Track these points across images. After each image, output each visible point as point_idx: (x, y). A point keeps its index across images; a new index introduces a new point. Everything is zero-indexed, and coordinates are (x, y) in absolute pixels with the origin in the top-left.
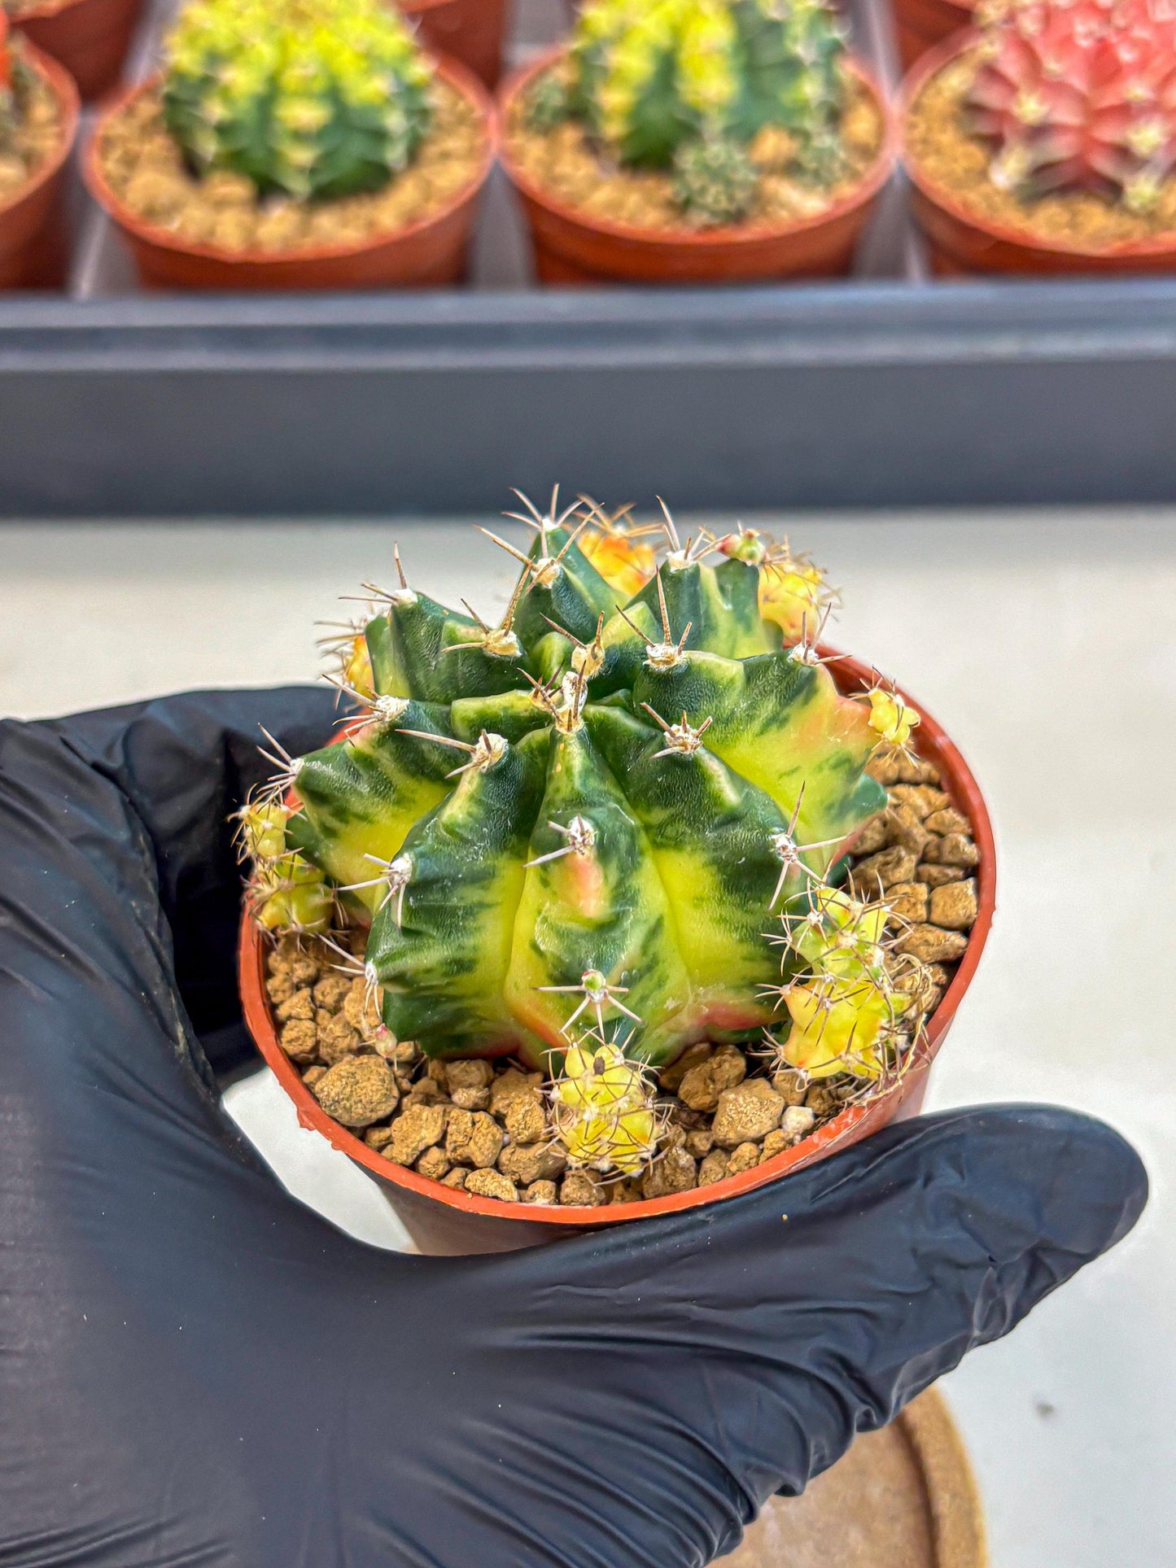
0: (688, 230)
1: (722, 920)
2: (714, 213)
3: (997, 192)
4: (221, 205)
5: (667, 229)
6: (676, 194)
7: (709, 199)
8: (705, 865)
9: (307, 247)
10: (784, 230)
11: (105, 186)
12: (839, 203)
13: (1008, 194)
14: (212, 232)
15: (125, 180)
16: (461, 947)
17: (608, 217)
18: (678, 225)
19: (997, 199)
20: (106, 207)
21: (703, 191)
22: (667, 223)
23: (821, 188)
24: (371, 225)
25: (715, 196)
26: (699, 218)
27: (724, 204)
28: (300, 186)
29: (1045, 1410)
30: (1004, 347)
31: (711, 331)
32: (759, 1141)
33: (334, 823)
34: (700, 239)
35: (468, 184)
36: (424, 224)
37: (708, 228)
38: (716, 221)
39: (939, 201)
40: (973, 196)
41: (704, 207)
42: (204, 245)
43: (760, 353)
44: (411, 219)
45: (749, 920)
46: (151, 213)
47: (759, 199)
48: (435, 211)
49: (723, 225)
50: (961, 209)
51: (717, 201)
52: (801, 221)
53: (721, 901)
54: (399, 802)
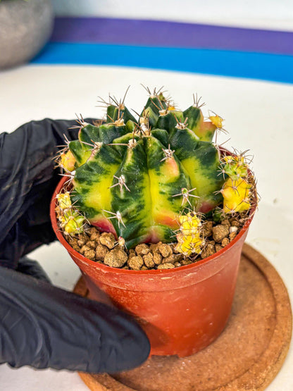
1: (203, 174)
8: (196, 159)
16: (140, 202)
32: (228, 236)
33: (88, 187)
45: (210, 172)
53: (202, 169)
54: (106, 174)
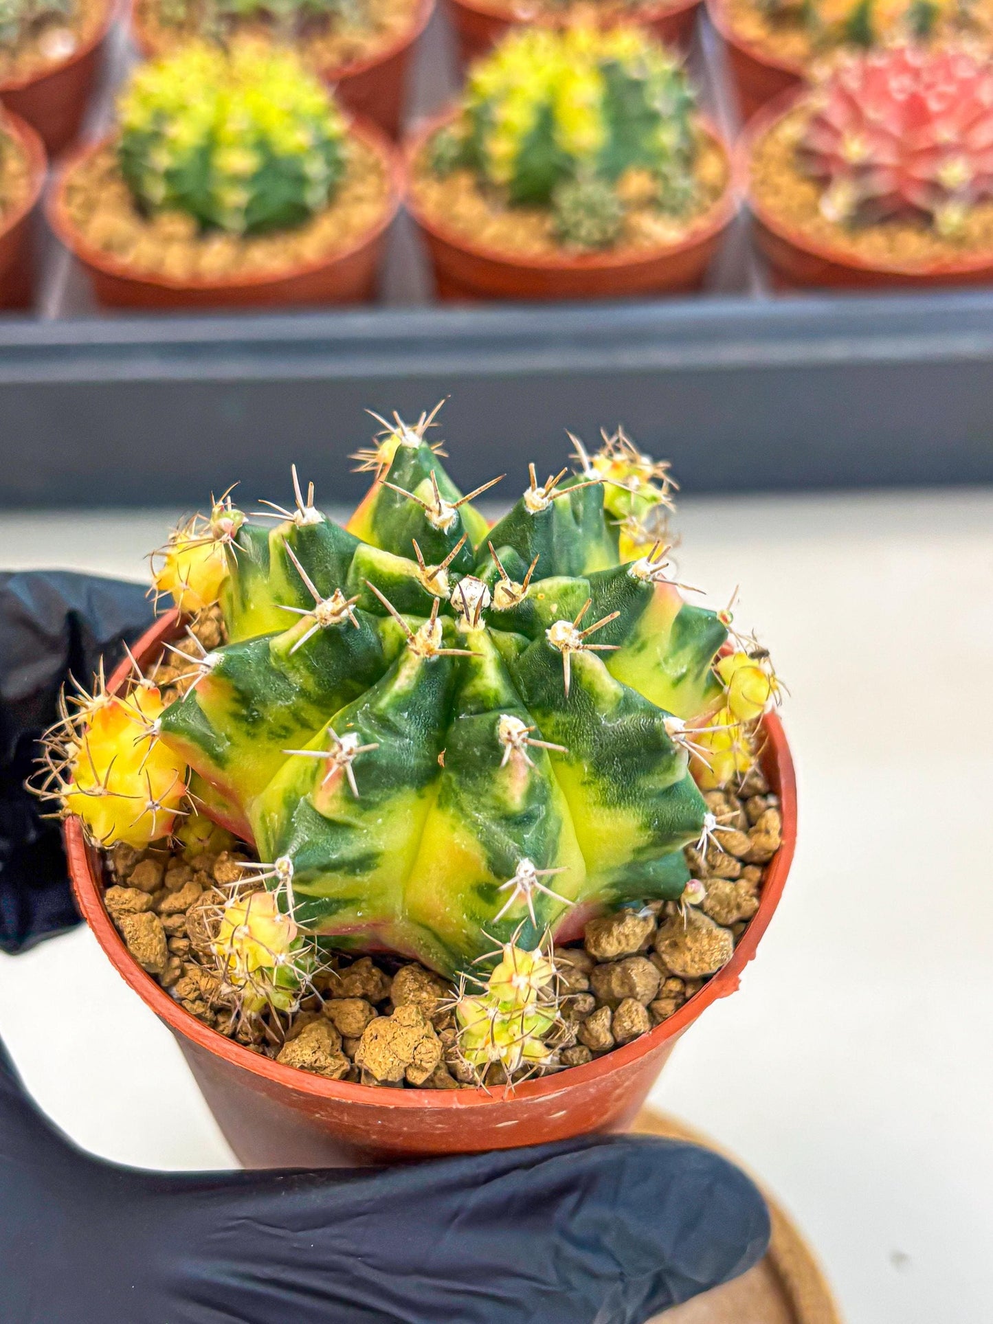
0: (569, 256)
2: (588, 243)
3: (828, 224)
4: (169, 240)
5: (549, 257)
6: (556, 227)
7: (583, 232)
9: (242, 275)
10: (650, 256)
11: (68, 227)
12: (695, 234)
13: (834, 225)
14: (161, 263)
15: (86, 222)
17: (500, 248)
18: (557, 252)
19: (828, 230)
20: (69, 245)
21: (578, 225)
22: (548, 252)
23: (678, 222)
24: (297, 257)
25: (588, 228)
26: (575, 248)
27: (597, 236)
28: (235, 223)
29: (899, 1259)
30: (836, 351)
31: (586, 340)
34: (575, 266)
35: (379, 223)
36: (341, 256)
37: (583, 257)
38: (588, 250)
39: (779, 233)
40: (807, 228)
41: (579, 239)
42: (154, 274)
43: (630, 359)
44: (330, 252)
46: (108, 247)
47: (625, 233)
48: (350, 245)
49: (597, 252)
50: (797, 238)
51: (589, 233)
52: (662, 249)
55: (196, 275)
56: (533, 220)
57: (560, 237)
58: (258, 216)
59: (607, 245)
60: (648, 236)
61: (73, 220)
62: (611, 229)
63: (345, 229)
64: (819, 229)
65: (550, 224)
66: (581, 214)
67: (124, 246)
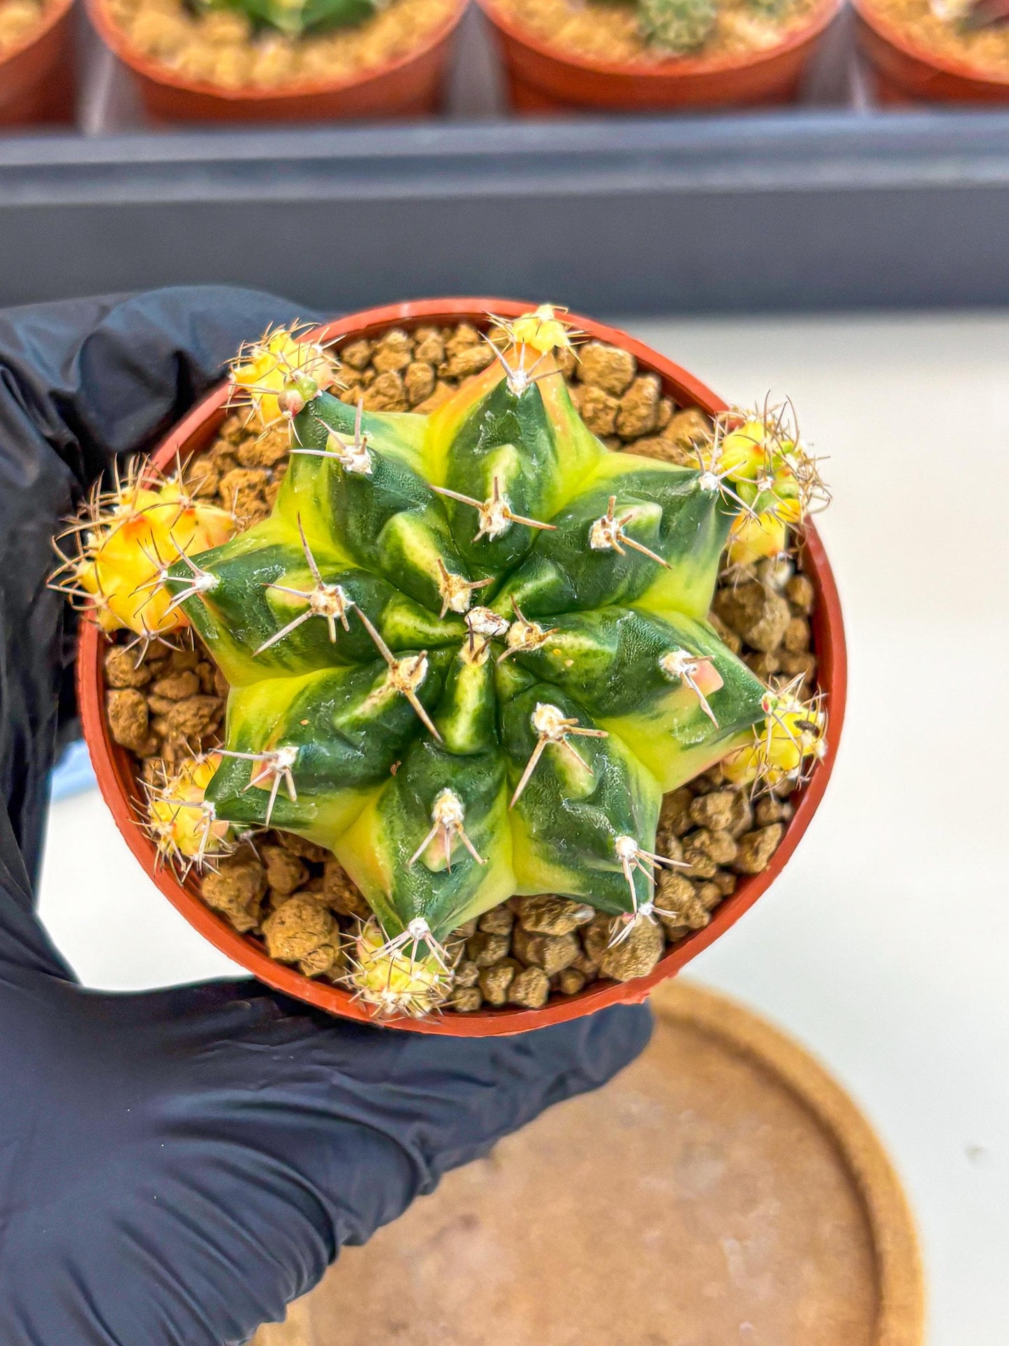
0: (650, 62)
2: (675, 47)
3: (939, 24)
4: (219, 43)
5: (632, 61)
6: (641, 28)
7: (671, 35)
9: (298, 83)
10: (743, 62)
11: (111, 25)
12: (793, 35)
13: (949, 25)
14: (212, 71)
15: (131, 19)
17: (578, 50)
18: (642, 56)
19: (938, 31)
20: (113, 47)
21: (665, 26)
22: (632, 55)
23: (774, 22)
24: (358, 60)
25: (676, 31)
26: (663, 52)
27: (686, 39)
28: (290, 25)
29: (974, 1152)
31: (675, 159)
34: (663, 72)
35: (448, 19)
36: (408, 59)
37: (670, 61)
38: (676, 55)
39: (886, 34)
40: (916, 29)
41: (666, 42)
42: (203, 83)
43: (720, 179)
44: (395, 54)
46: (154, 52)
47: (717, 33)
48: (417, 47)
49: (685, 57)
50: (904, 41)
51: (678, 36)
52: (756, 53)
55: (249, 85)
56: (616, 17)
57: (645, 40)
58: (316, 16)
59: (696, 50)
60: (742, 39)
61: (117, 18)
62: (702, 31)
63: (409, 27)
64: (929, 29)
65: (633, 24)
66: (669, 15)
67: (172, 52)
